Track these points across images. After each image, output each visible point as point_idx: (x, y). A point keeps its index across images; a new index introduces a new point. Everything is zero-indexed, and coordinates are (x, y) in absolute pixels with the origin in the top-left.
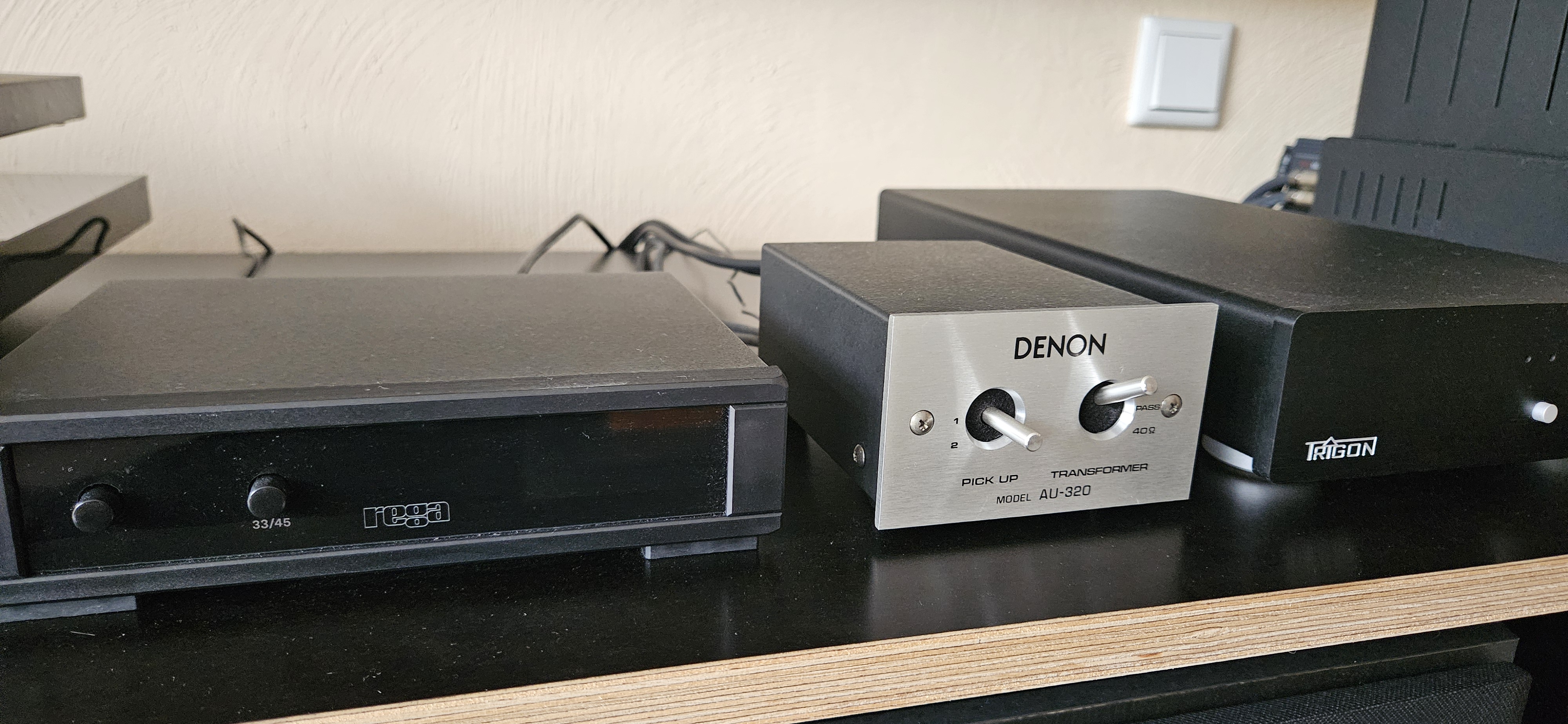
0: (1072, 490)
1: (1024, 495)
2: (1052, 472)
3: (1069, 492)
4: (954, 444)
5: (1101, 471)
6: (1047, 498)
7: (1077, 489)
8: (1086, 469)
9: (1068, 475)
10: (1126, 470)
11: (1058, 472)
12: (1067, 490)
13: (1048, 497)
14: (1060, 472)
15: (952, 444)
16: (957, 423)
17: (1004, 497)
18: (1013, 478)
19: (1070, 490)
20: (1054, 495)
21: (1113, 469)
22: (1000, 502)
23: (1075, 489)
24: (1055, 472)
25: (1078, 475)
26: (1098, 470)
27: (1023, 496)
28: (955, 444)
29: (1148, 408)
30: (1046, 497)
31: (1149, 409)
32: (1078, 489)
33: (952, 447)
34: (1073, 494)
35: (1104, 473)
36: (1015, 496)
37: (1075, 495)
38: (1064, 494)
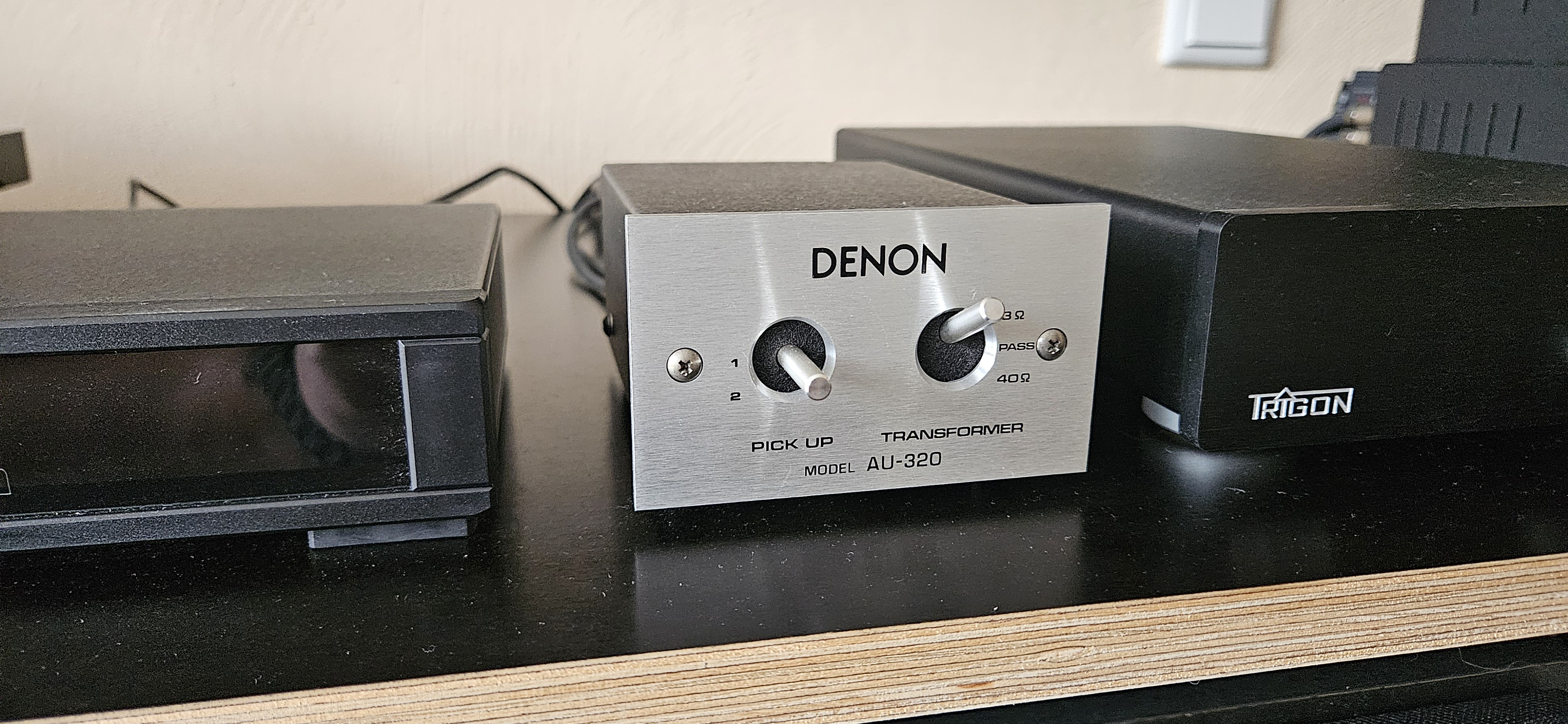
0: (914, 458)
1: (845, 464)
2: (882, 434)
3: (910, 461)
4: (734, 395)
5: (955, 433)
6: (878, 469)
7: (921, 456)
8: (932, 431)
9: (906, 438)
10: (991, 432)
11: (892, 433)
12: (906, 458)
13: (880, 467)
14: (895, 433)
15: (732, 394)
16: (736, 366)
17: (815, 467)
18: (825, 441)
19: (911, 458)
20: (888, 464)
21: (971, 431)
22: (810, 474)
23: (919, 457)
24: (887, 434)
25: (921, 438)
26: (950, 431)
27: (842, 466)
28: (737, 395)
29: (1017, 347)
30: (877, 467)
31: (1018, 349)
32: (923, 457)
33: (732, 399)
34: (916, 464)
35: (959, 435)
36: (830, 466)
37: (918, 465)
38: (903, 464)
